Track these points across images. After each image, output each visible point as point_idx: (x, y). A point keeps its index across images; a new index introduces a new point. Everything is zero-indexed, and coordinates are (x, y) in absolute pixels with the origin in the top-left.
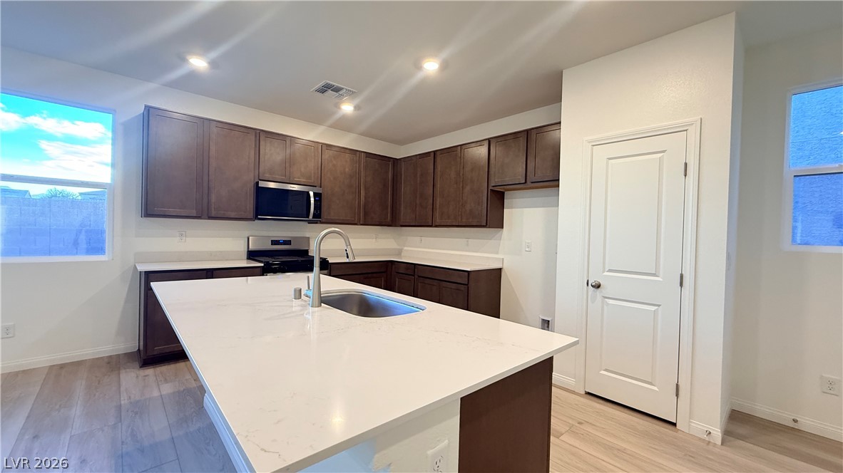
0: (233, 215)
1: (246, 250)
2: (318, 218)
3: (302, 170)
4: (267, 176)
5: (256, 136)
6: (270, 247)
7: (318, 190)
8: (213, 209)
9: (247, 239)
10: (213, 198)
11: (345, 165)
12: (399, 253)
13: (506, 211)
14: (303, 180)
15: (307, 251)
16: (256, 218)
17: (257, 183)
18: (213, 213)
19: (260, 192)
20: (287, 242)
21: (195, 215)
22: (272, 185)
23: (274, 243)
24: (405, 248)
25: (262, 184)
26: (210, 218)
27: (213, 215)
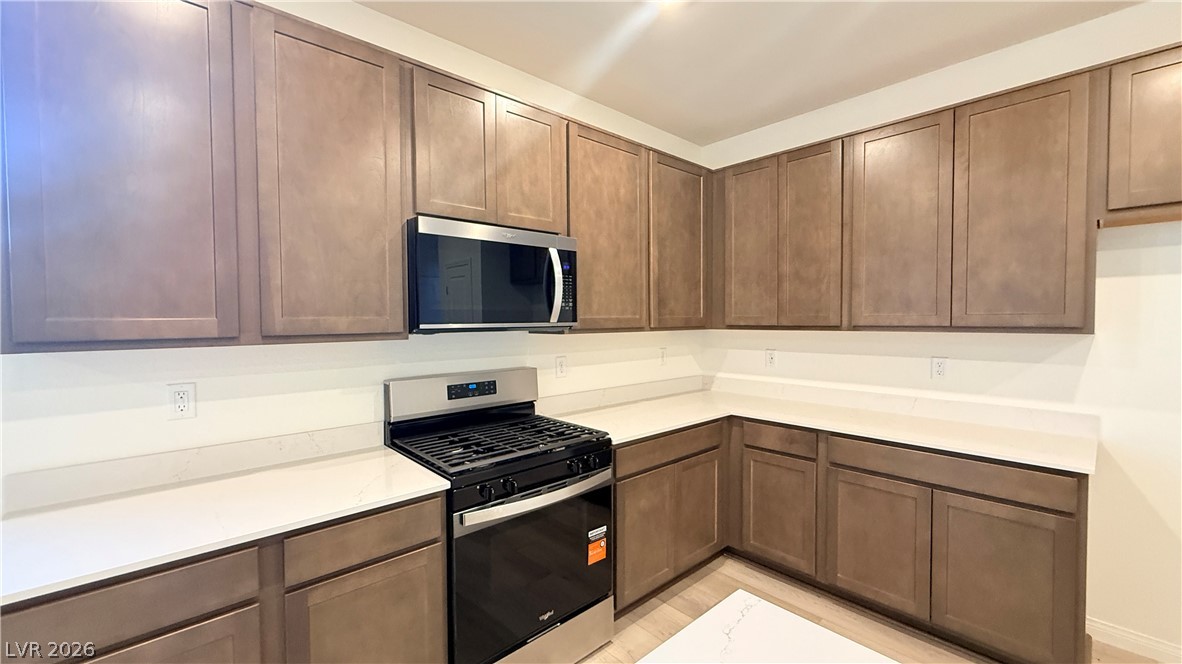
0: (342, 324)
1: (381, 417)
2: (572, 318)
3: (526, 188)
4: (439, 203)
5: (402, 81)
6: (444, 406)
8: (278, 312)
9: (382, 389)
10: (277, 276)
14: (529, 217)
15: (531, 405)
16: (413, 328)
17: (412, 225)
18: (279, 325)
19: (422, 251)
20: (488, 388)
21: (215, 334)
23: (455, 392)
24: (720, 375)
25: (425, 226)
26: (270, 338)
27: (279, 330)
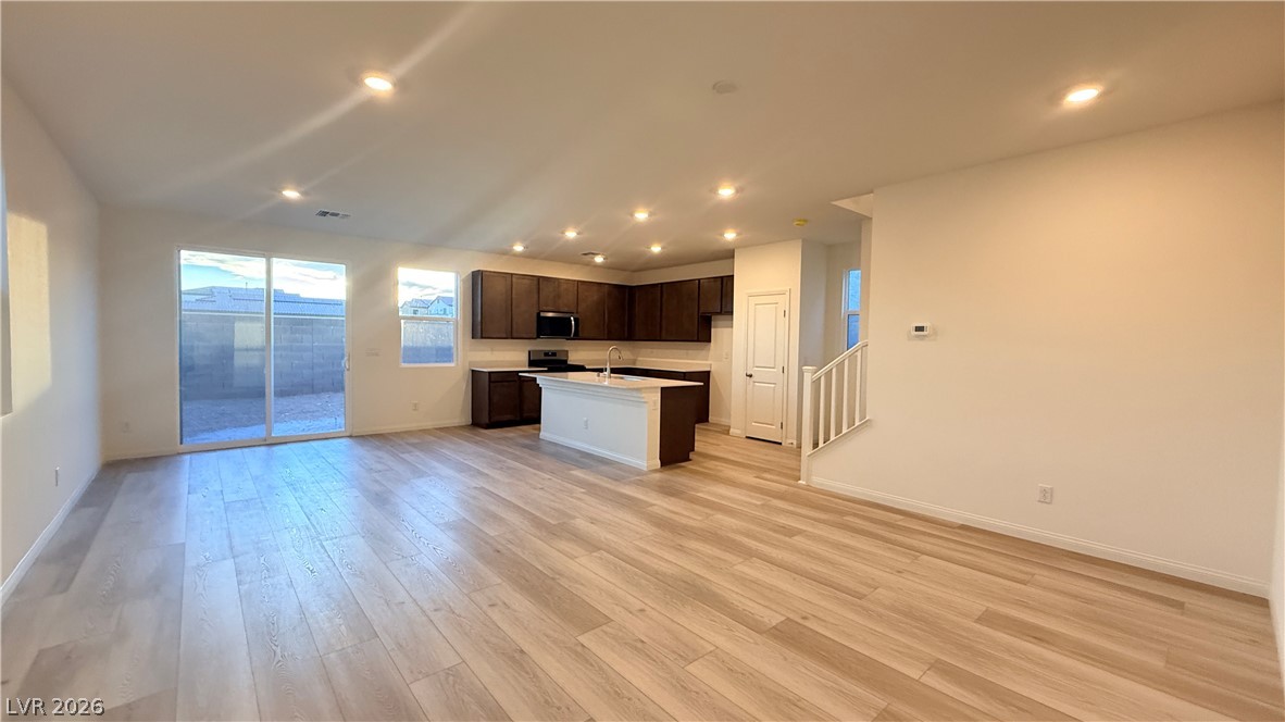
0: (525, 336)
1: (528, 359)
2: (577, 337)
3: (565, 301)
4: (545, 308)
6: (542, 357)
7: (577, 316)
9: (529, 352)
10: (515, 325)
11: (594, 296)
12: (634, 362)
13: (713, 330)
14: (566, 309)
15: (567, 360)
16: (538, 337)
17: (539, 314)
19: (540, 320)
20: (554, 354)
21: (505, 337)
22: (550, 315)
23: (546, 354)
25: (542, 314)
26: (513, 338)
